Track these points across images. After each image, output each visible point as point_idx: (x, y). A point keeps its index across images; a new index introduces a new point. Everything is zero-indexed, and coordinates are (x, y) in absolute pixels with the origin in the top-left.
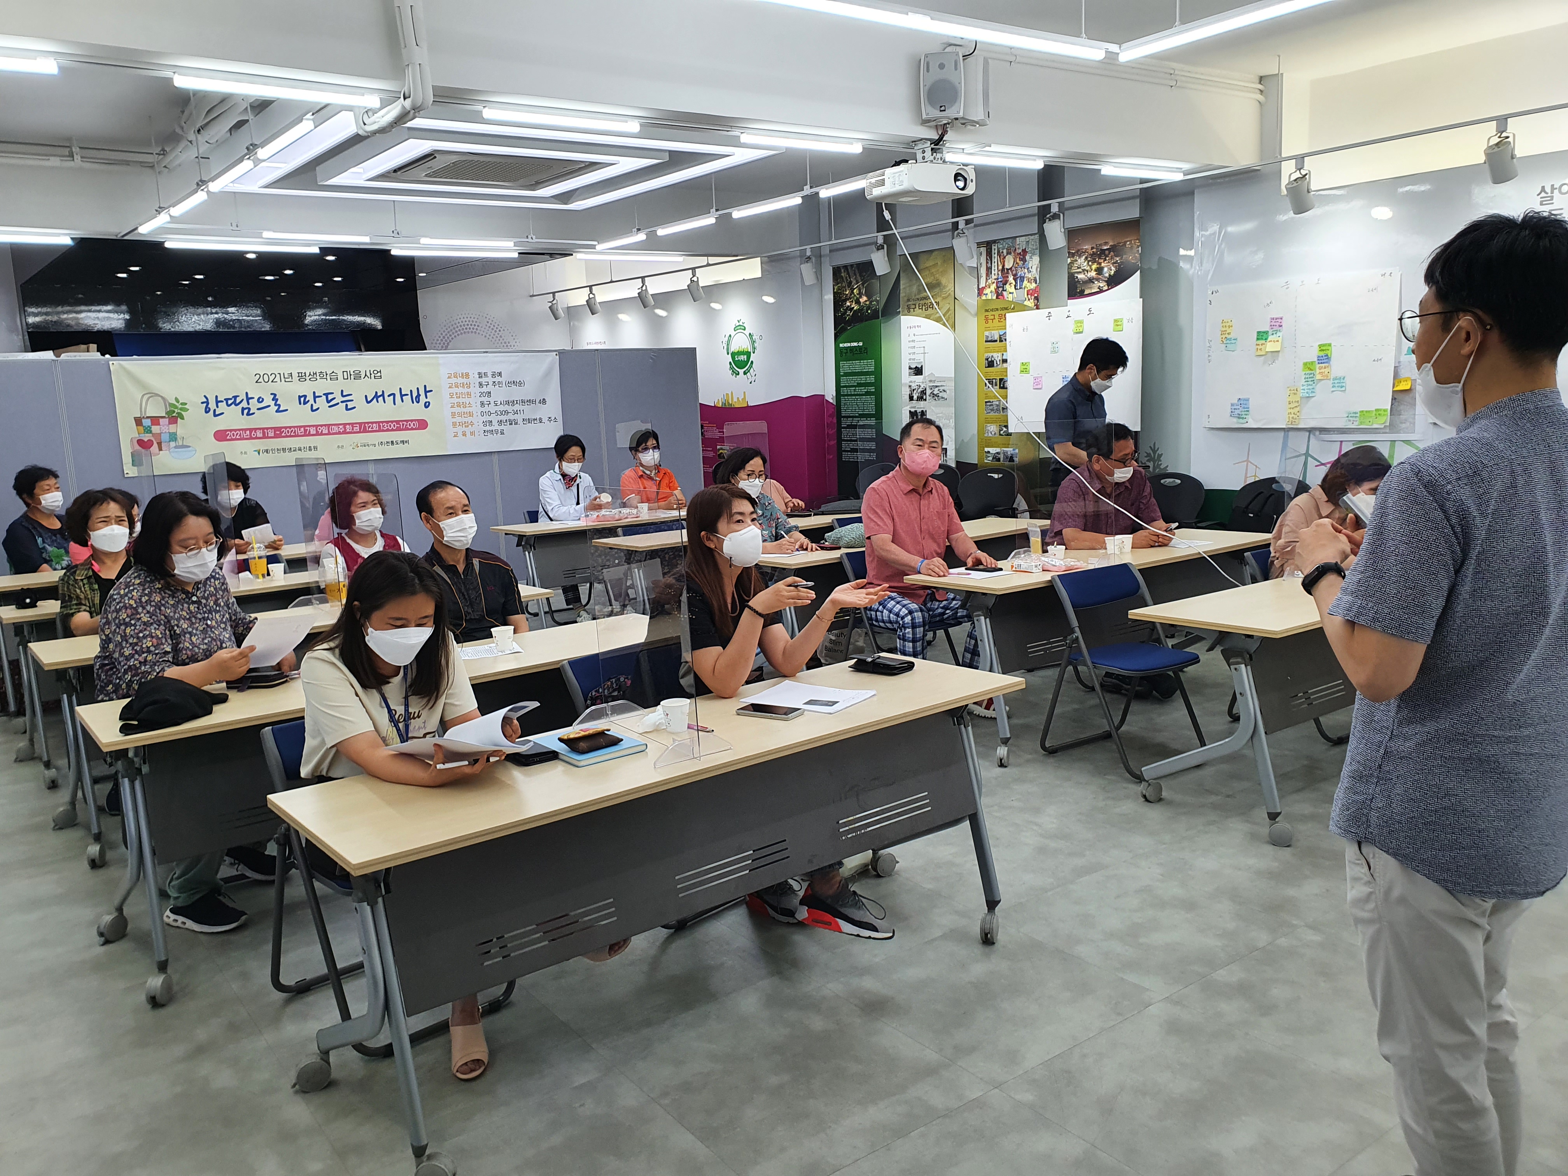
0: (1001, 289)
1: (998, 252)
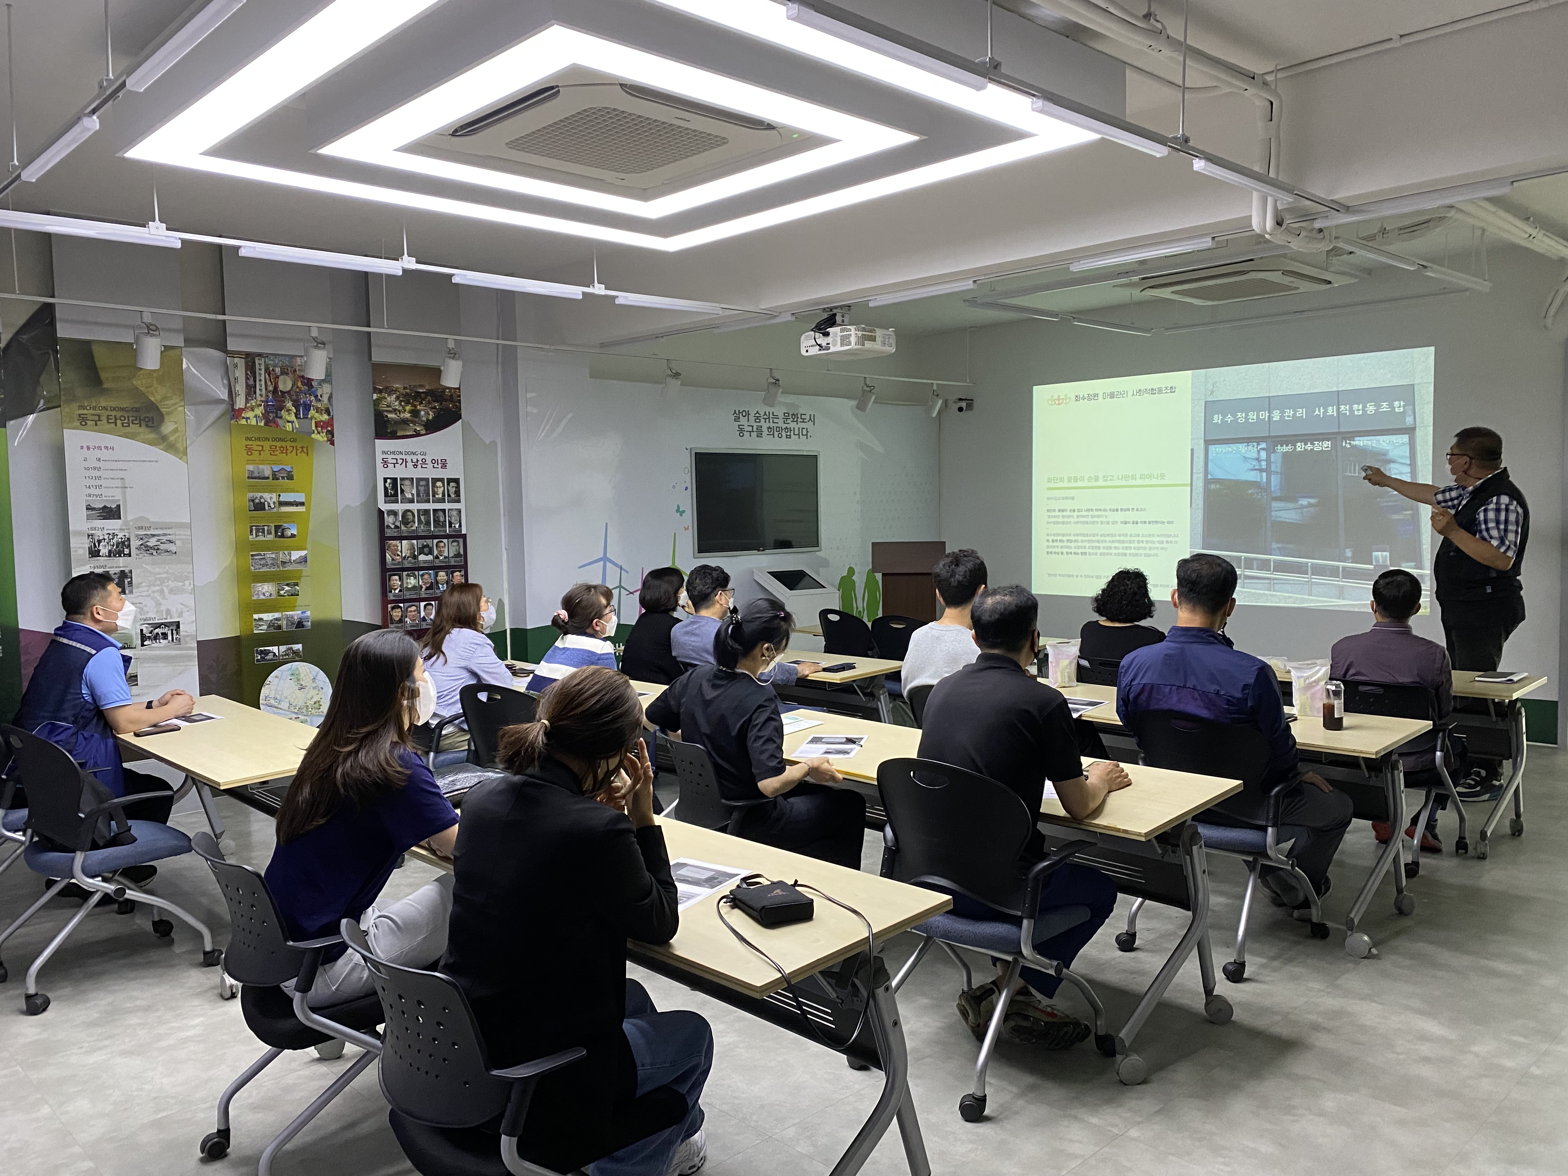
0: (272, 416)
1: (267, 370)
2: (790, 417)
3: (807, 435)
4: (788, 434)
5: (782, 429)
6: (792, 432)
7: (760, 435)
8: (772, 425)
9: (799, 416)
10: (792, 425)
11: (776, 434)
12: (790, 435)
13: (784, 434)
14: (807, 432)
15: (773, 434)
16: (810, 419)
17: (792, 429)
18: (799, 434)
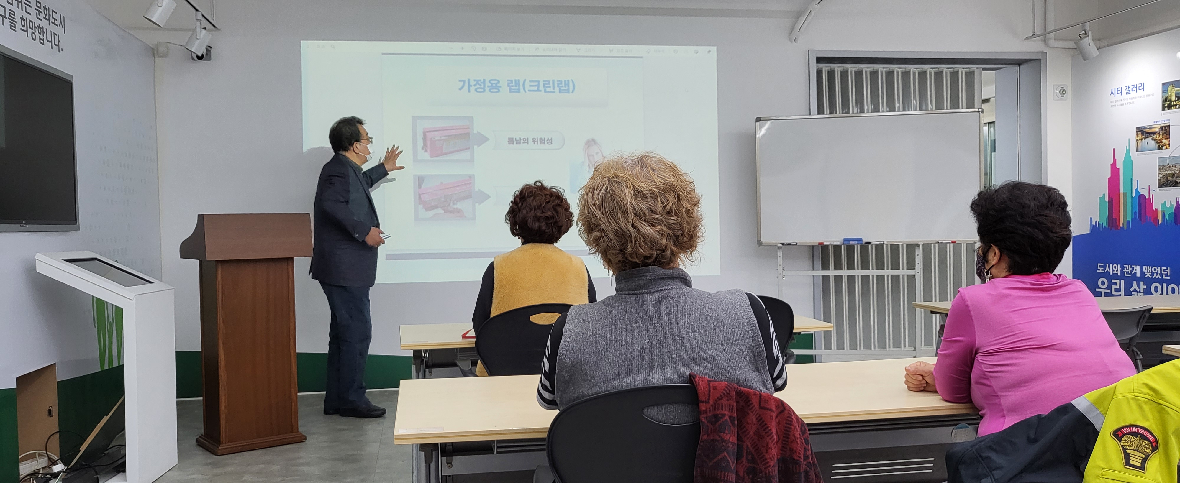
2: (42, 10)
3: (58, 45)
4: (42, 37)
5: (35, 27)
6: (45, 35)
7: (13, 27)
8: (26, 16)
9: (51, 13)
10: (44, 24)
11: (30, 31)
12: (43, 40)
13: (37, 33)
14: (59, 42)
15: (27, 31)
16: (61, 22)
17: (45, 30)
18: (51, 42)
